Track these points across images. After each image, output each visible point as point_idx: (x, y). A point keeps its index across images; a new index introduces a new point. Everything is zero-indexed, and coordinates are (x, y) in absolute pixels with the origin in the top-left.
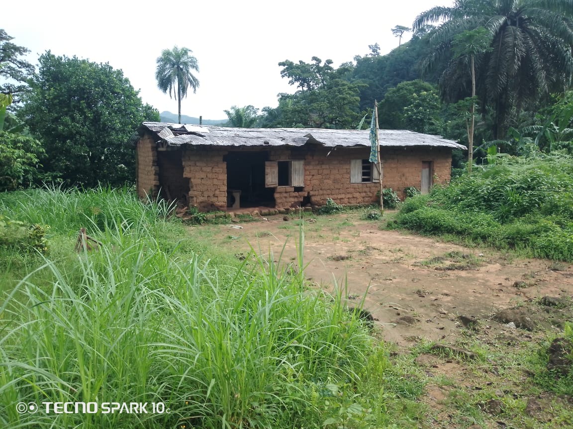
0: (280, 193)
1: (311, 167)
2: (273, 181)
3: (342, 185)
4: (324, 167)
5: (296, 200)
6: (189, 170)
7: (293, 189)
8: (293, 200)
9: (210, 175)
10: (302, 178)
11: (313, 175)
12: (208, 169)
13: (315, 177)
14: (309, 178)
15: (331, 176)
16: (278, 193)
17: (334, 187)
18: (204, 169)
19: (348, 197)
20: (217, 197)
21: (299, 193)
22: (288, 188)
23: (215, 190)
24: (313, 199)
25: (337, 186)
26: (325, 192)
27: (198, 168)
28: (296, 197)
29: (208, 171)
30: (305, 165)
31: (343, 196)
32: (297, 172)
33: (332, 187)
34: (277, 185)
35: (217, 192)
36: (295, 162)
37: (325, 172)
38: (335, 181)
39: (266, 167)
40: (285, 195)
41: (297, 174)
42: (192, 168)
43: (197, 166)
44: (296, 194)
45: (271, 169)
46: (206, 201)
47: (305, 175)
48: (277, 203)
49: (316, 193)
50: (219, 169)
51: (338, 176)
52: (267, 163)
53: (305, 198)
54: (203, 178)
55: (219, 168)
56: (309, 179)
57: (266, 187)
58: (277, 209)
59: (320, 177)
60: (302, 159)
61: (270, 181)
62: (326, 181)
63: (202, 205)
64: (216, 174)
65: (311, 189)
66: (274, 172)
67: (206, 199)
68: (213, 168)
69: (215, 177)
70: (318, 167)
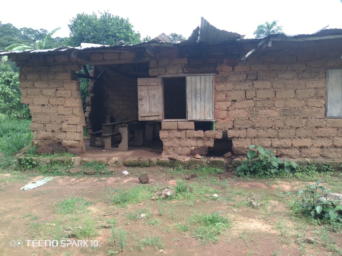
0: (169, 130)
1: (230, 86)
2: (153, 110)
3: (304, 121)
4: (258, 84)
5: (200, 144)
6: (25, 94)
7: (192, 125)
8: (193, 144)
9: (53, 101)
10: (209, 106)
11: (235, 101)
12: (50, 92)
13: (237, 105)
14: (224, 105)
15: (277, 103)
16: (166, 130)
17: (285, 125)
18: (45, 92)
19: (320, 144)
20: (65, 132)
21: (207, 132)
22: (181, 123)
23: (63, 122)
24: (236, 144)
25: (290, 122)
26: (261, 132)
27: (36, 90)
28: (199, 138)
29: (50, 94)
30: (217, 82)
31: (307, 142)
32: (198, 95)
33: (280, 124)
34: (161, 118)
35: (64, 126)
36: (194, 78)
37: (261, 94)
38: (286, 113)
39: (139, 88)
40: (178, 134)
41: (198, 100)
42: (29, 91)
43: (35, 88)
44: (200, 133)
45: (148, 90)
46: (50, 137)
47: (216, 101)
48: (164, 148)
49: (242, 133)
50: (66, 92)
51: (294, 103)
52: (140, 81)
53: (216, 141)
54: (44, 105)
55: (65, 90)
56: (225, 108)
57: (140, 119)
58: (164, 157)
59: (251, 103)
60: (209, 72)
61: (147, 111)
62: (262, 112)
63: (47, 142)
64: (60, 99)
65: (230, 126)
66: (154, 95)
67: (50, 134)
68: (57, 90)
69: (59, 103)
70: (246, 86)
